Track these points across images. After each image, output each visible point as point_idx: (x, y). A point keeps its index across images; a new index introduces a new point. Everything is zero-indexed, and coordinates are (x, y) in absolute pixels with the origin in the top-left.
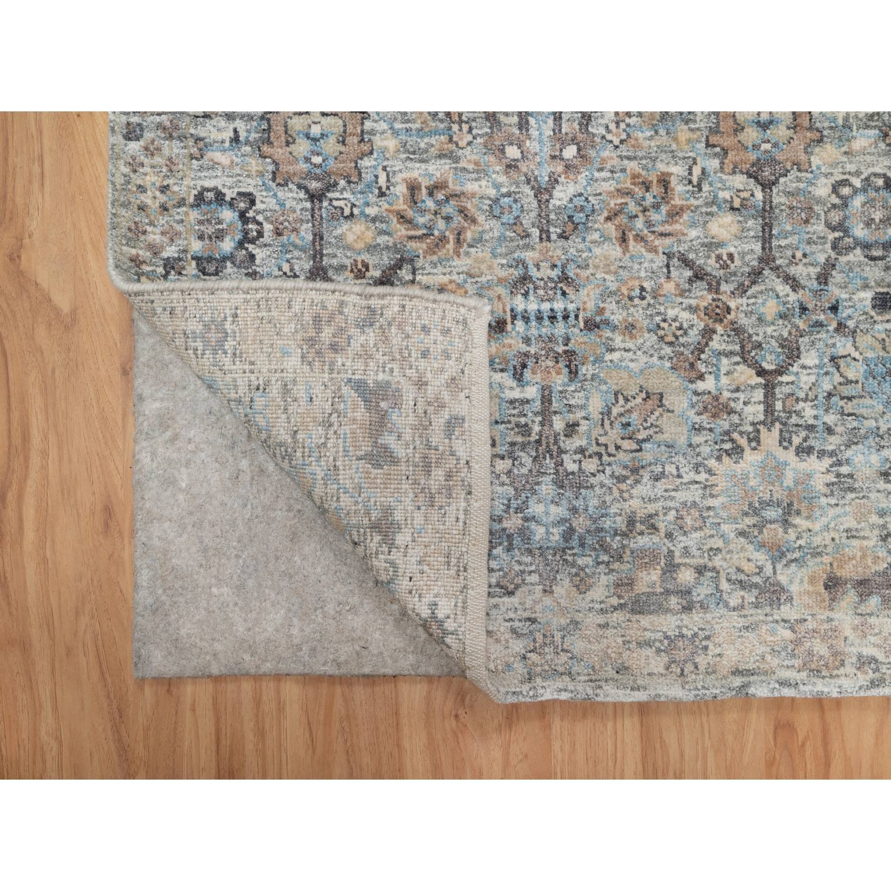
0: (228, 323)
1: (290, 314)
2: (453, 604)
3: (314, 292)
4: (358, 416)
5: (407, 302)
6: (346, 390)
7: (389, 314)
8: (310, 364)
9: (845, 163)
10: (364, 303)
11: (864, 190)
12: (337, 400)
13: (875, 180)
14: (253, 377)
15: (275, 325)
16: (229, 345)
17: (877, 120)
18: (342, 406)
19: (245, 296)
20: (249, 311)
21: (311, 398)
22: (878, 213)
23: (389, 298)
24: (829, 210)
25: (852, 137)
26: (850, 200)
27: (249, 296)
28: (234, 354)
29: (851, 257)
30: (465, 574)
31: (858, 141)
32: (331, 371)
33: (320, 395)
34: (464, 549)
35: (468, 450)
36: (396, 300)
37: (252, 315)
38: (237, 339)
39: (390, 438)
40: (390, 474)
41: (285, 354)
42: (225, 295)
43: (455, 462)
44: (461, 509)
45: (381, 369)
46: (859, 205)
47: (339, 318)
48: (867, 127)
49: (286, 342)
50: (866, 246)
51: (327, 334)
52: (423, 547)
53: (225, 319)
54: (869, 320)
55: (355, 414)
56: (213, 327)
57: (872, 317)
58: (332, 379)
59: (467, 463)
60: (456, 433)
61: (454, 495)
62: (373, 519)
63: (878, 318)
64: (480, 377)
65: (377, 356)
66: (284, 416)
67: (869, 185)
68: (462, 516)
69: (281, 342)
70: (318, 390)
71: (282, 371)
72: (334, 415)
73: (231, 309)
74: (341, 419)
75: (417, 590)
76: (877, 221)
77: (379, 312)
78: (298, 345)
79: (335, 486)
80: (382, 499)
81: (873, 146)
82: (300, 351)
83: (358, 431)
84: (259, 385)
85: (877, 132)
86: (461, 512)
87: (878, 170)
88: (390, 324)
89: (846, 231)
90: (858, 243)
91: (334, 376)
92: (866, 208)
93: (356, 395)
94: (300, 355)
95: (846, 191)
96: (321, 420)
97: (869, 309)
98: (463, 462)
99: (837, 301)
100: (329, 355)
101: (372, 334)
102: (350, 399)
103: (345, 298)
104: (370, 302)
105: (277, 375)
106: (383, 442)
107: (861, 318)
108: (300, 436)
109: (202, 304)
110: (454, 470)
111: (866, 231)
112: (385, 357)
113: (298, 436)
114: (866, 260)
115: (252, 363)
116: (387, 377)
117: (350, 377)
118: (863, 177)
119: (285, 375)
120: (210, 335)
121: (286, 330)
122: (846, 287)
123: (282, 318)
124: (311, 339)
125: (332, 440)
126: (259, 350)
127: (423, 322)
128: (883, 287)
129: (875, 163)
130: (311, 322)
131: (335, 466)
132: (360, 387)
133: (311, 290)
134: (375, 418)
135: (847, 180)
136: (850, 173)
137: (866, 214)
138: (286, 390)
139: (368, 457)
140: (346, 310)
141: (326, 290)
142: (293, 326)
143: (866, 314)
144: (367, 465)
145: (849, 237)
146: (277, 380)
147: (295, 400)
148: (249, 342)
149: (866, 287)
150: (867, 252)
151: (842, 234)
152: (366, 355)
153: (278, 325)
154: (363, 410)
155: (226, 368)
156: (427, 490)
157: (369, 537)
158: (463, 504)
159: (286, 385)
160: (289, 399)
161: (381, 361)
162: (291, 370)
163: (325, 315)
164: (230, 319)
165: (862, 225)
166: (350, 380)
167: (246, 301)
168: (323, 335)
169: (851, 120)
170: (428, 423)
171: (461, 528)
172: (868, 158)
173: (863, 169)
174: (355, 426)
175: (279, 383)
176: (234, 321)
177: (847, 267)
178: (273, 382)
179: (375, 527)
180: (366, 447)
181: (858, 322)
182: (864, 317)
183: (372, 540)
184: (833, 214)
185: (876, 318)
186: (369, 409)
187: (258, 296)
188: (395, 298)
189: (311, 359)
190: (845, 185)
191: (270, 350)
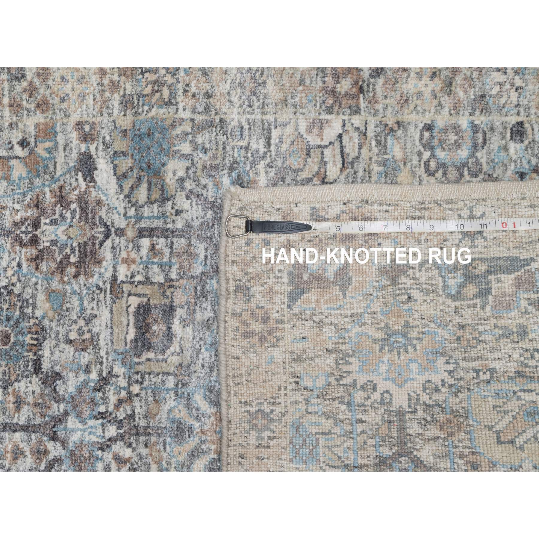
0: (251, 409)
1: (243, 357)
2: (450, 212)
3: (226, 338)
4: (314, 298)
5: (230, 259)
6: (296, 309)
7: (239, 275)
8: (278, 340)
9: (412, 165)
10: (232, 295)
11: (432, 148)
12: (303, 317)
13: (425, 139)
14: (290, 387)
15: (252, 370)
16: (266, 408)
17: (381, 137)
18: (308, 312)
19: (232, 395)
20: (243, 392)
21: (303, 338)
22: (450, 137)
23: (228, 275)
24: (447, 179)
25: (393, 159)
26: (439, 161)
27: (232, 392)
28: (273, 403)
29: (483, 161)
30: (427, 203)
31: (396, 154)
32: (282, 322)
33: (301, 331)
34: (408, 205)
35: (335, 204)
36: (229, 269)
37: (245, 389)
38: (262, 401)
39: (329, 271)
40: (356, 270)
41: (271, 361)
42: (232, 411)
43: (345, 215)
44: (379, 208)
45: (280, 280)
46: (443, 153)
47: (245, 317)
48: (385, 146)
49: (264, 361)
50: (475, 147)
51: (256, 327)
52: (408, 240)
53: (248, 411)
54: (532, 145)
55: (313, 301)
56: (254, 422)
57: (530, 143)
58: (288, 321)
59: (344, 204)
60: (323, 214)
61: (369, 215)
62: (388, 283)
63: (531, 137)
64: (282, 195)
65: (271, 283)
66: (317, 360)
67: (429, 144)
68: (385, 208)
69: (264, 364)
70: (297, 332)
71: (284, 363)
72: (315, 319)
73: (242, 408)
74: (317, 313)
75: (441, 244)
76: (456, 138)
77: (238, 282)
78: (265, 350)
79: (366, 315)
80: (374, 276)
81: (400, 141)
82: (269, 349)
83: (325, 298)
84: (295, 382)
85: (389, 137)
86: (381, 208)
87: (417, 137)
88: (246, 274)
89: (464, 165)
90: (472, 155)
91: (286, 320)
92: (446, 147)
93: (299, 300)
94: (272, 349)
95: (433, 164)
96: (318, 329)
97: (523, 146)
98: (344, 208)
99: (517, 172)
100: (272, 324)
101: (255, 288)
102: (303, 305)
103: (230, 312)
104: (232, 291)
105: (287, 367)
106: (333, 276)
107: (530, 152)
108: (330, 347)
109: (238, 431)
110: (351, 215)
111: (464, 148)
112: (271, 277)
113: (331, 348)
114: (485, 147)
115: (280, 388)
116: (285, 275)
117: (286, 306)
118: (422, 150)
119: (287, 360)
120: (260, 425)
121: (255, 361)
122: (506, 165)
123: (246, 364)
124: (260, 339)
125: (333, 320)
126: (271, 383)
127: (243, 245)
128: (506, 133)
129: (412, 139)
130: (248, 340)
131: (351, 316)
132: (293, 297)
133: (225, 340)
134: (315, 284)
135: (425, 164)
136: (420, 161)
137: (450, 147)
138: (298, 360)
139: (344, 289)
140: (239, 311)
141: (225, 328)
142: (252, 354)
143: (527, 147)
144: (350, 290)
145: (468, 162)
146: (291, 367)
147: (304, 351)
148: (265, 391)
149: (506, 148)
150: (479, 147)
151: (466, 169)
152: (270, 293)
153: (252, 368)
154: (310, 294)
155: (283, 411)
156: (366, 238)
157: (403, 285)
158: (376, 207)
159: (294, 359)
160: (304, 357)
161: (274, 280)
162: (284, 355)
163: (243, 329)
164: (248, 408)
165: (459, 152)
166: (289, 306)
167: (235, 395)
168: (257, 329)
169: (380, 159)
170: (317, 239)
171: (393, 208)
172: (409, 145)
173: (416, 150)
174: (322, 301)
175: (293, 365)
176: (250, 405)
177: (491, 164)
178: (293, 370)
179: (394, 281)
180: (337, 291)
181: (533, 155)
182: (529, 150)
183: (404, 283)
184: (450, 176)
185: (531, 140)
186: (309, 289)
187: (232, 384)
188: (227, 269)
189: (275, 339)
190: (429, 165)
191: (270, 374)
